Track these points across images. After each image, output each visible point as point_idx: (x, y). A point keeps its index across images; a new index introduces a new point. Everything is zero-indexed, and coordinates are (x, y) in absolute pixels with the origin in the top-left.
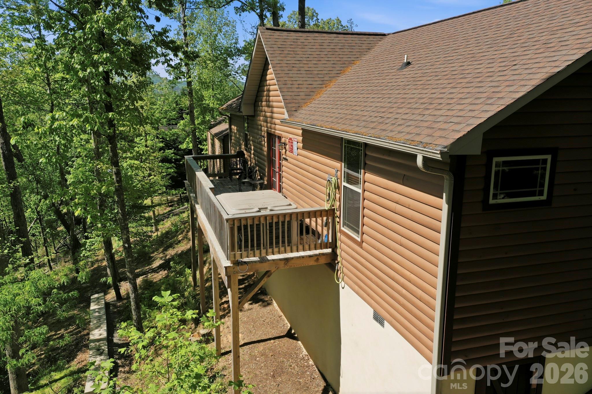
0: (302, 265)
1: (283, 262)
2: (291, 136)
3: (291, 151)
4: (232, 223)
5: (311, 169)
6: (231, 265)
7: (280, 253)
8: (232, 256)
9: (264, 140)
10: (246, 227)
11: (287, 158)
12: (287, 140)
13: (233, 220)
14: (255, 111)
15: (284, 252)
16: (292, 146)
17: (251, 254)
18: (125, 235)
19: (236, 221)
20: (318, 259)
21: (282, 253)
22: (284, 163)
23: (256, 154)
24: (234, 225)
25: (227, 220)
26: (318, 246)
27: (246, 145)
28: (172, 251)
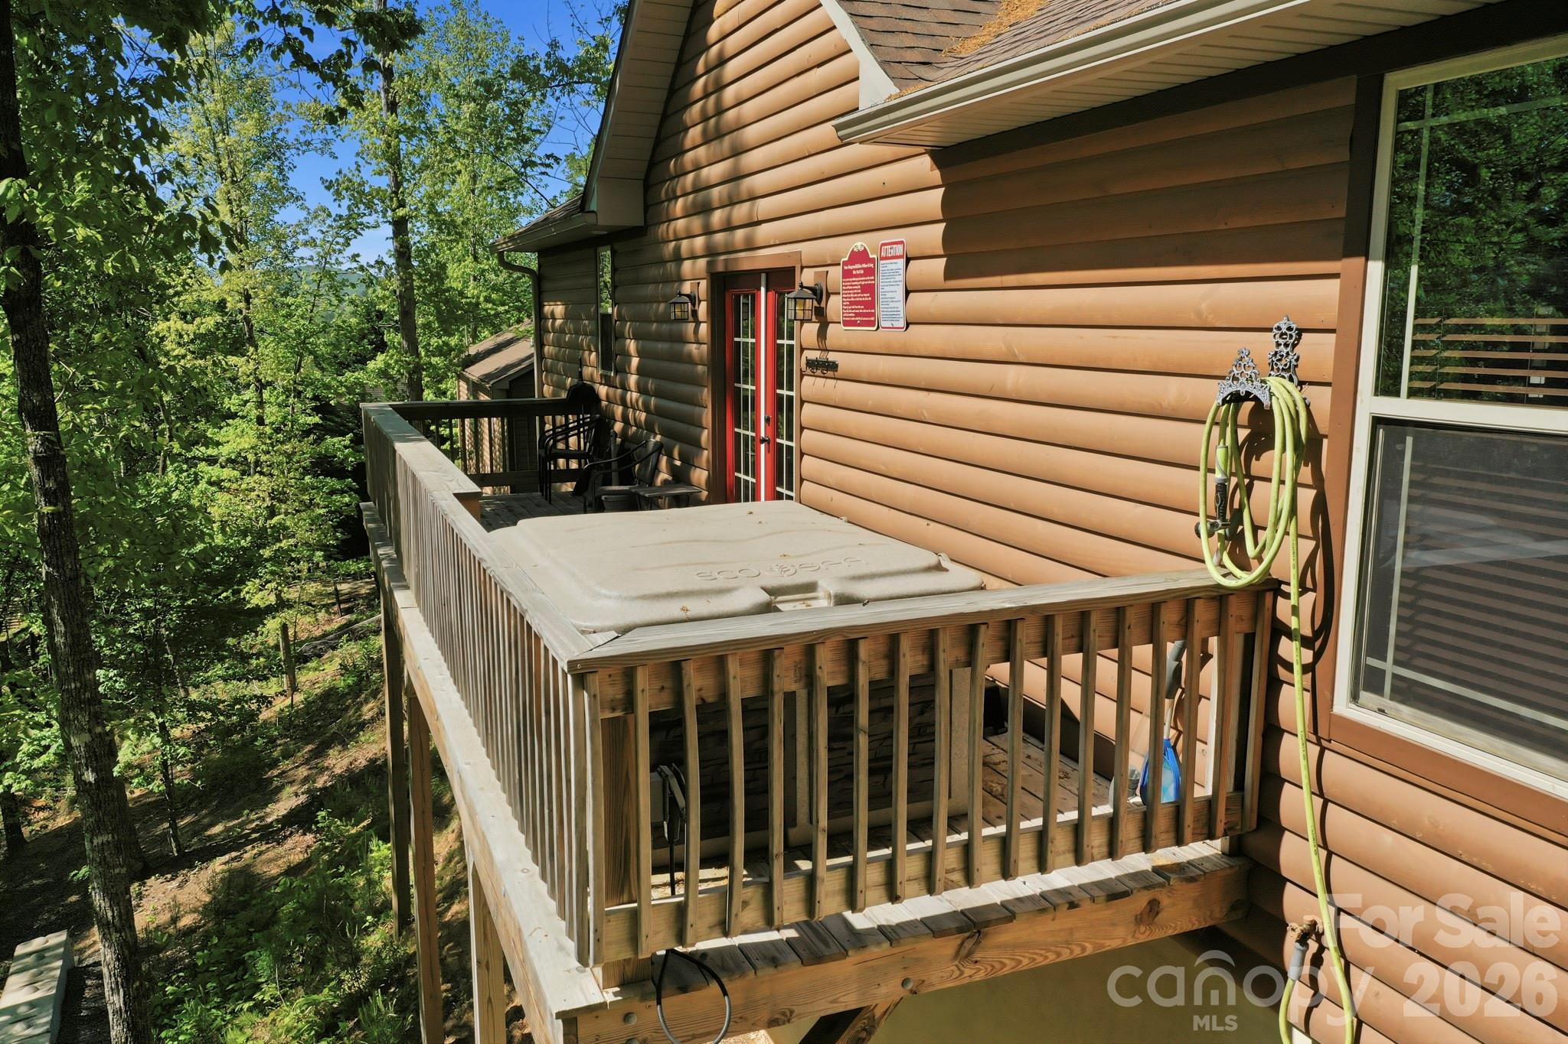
0: (1066, 955)
1: (949, 946)
2: (858, 243)
3: (865, 312)
4: (616, 692)
5: (1013, 377)
6: (609, 996)
7: (939, 885)
8: (616, 931)
9: (695, 313)
10: (713, 713)
11: (832, 357)
12: (836, 273)
13: (627, 668)
14: (647, 208)
15: (957, 877)
16: (870, 289)
17: (745, 904)
18: (82, 730)
19: (642, 679)
20: (1154, 907)
21: (949, 886)
22: (811, 385)
24: (629, 702)
25: (582, 673)
26: (1162, 823)
28: (338, 761)
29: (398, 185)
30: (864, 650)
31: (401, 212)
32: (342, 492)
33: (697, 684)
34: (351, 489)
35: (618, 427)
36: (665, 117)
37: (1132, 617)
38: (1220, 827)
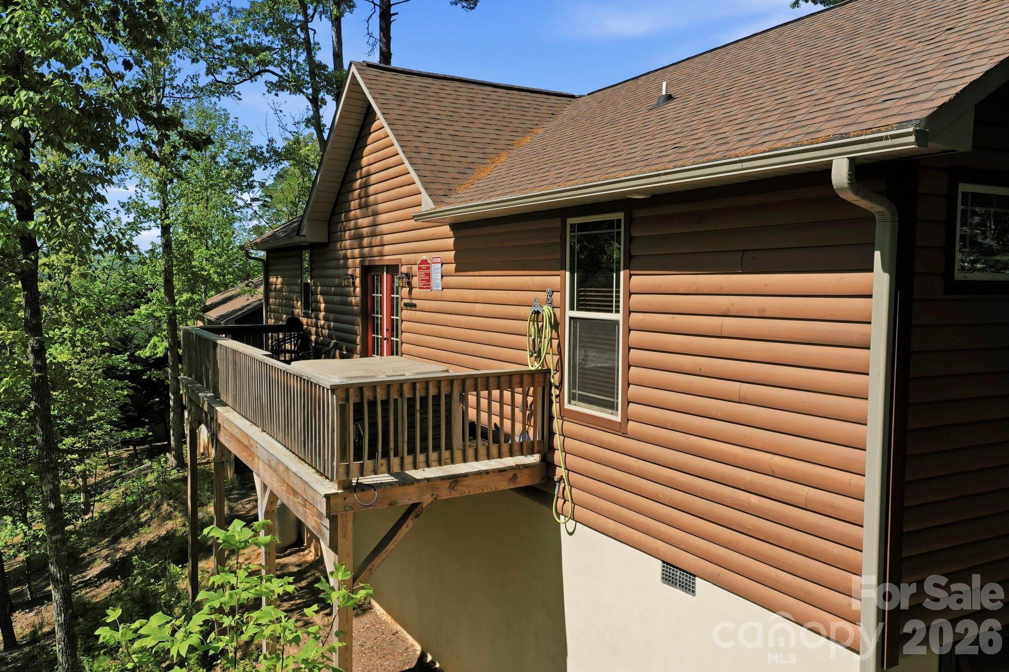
0: (485, 491)
1: (446, 484)
2: (424, 257)
3: (427, 283)
4: (343, 396)
5: (478, 308)
6: (340, 491)
7: (443, 463)
8: (342, 470)
9: (354, 283)
10: (372, 404)
11: (414, 302)
12: (415, 268)
13: (346, 388)
14: (329, 234)
15: (449, 461)
16: (428, 275)
17: (382, 465)
19: (351, 392)
20: (515, 477)
21: (446, 464)
22: (406, 314)
23: (331, 316)
24: (347, 399)
25: (334, 389)
26: (516, 448)
27: (306, 305)
28: (127, 545)
29: (165, 205)
30: (418, 386)
31: (167, 222)
32: (122, 388)
33: (368, 395)
34: (128, 387)
35: (313, 338)
36: (339, 194)
37: (503, 379)
38: (536, 449)
